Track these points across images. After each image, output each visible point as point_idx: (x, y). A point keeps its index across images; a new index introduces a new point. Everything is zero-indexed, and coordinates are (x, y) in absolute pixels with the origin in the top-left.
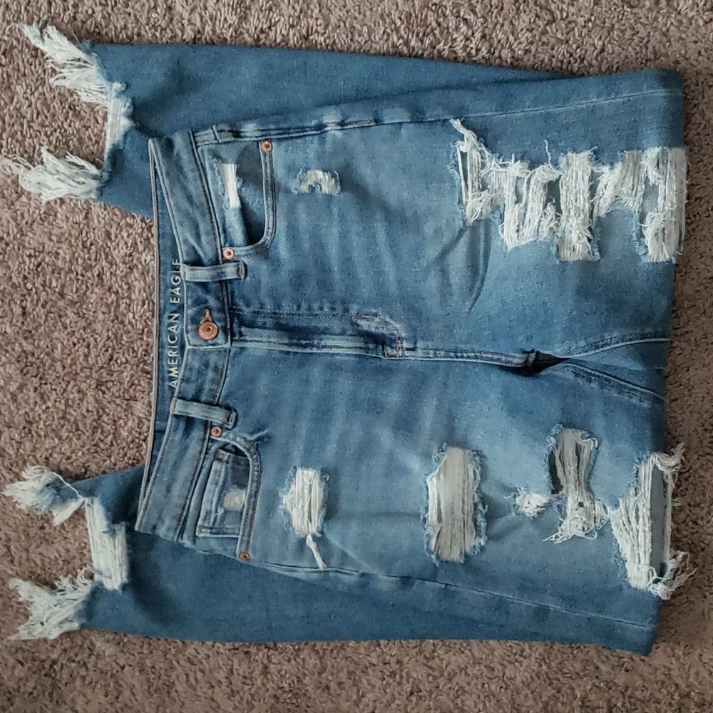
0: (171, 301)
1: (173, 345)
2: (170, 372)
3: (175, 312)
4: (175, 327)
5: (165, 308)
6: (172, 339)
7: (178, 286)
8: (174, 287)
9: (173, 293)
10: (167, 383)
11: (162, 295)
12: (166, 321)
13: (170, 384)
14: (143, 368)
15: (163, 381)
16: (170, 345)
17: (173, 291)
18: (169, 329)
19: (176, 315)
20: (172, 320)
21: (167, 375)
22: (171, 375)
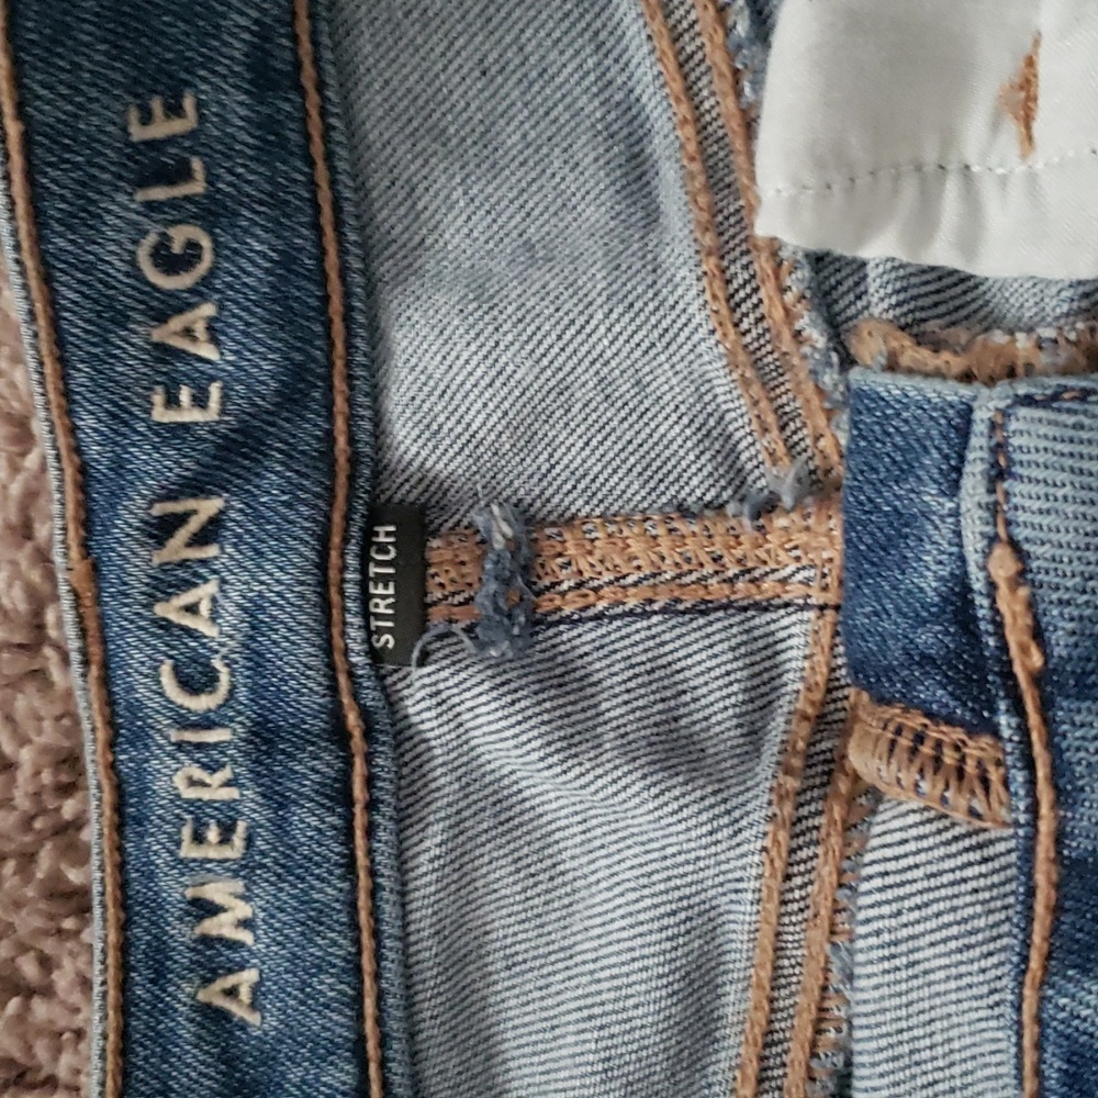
0: (161, 414)
1: (206, 723)
2: (209, 909)
3: (196, 487)
4: (204, 592)
5: (118, 465)
6: (196, 679)
7: (200, 292)
8: (167, 307)
9: (164, 352)
10: (185, 992)
11: (80, 377)
12: (136, 562)
13: (212, 995)
14: (56, 877)
15: (159, 976)
16: (184, 721)
17: (168, 333)
18: (169, 610)
19: (209, 507)
20: (177, 547)
21: (181, 933)
22: (215, 926)
